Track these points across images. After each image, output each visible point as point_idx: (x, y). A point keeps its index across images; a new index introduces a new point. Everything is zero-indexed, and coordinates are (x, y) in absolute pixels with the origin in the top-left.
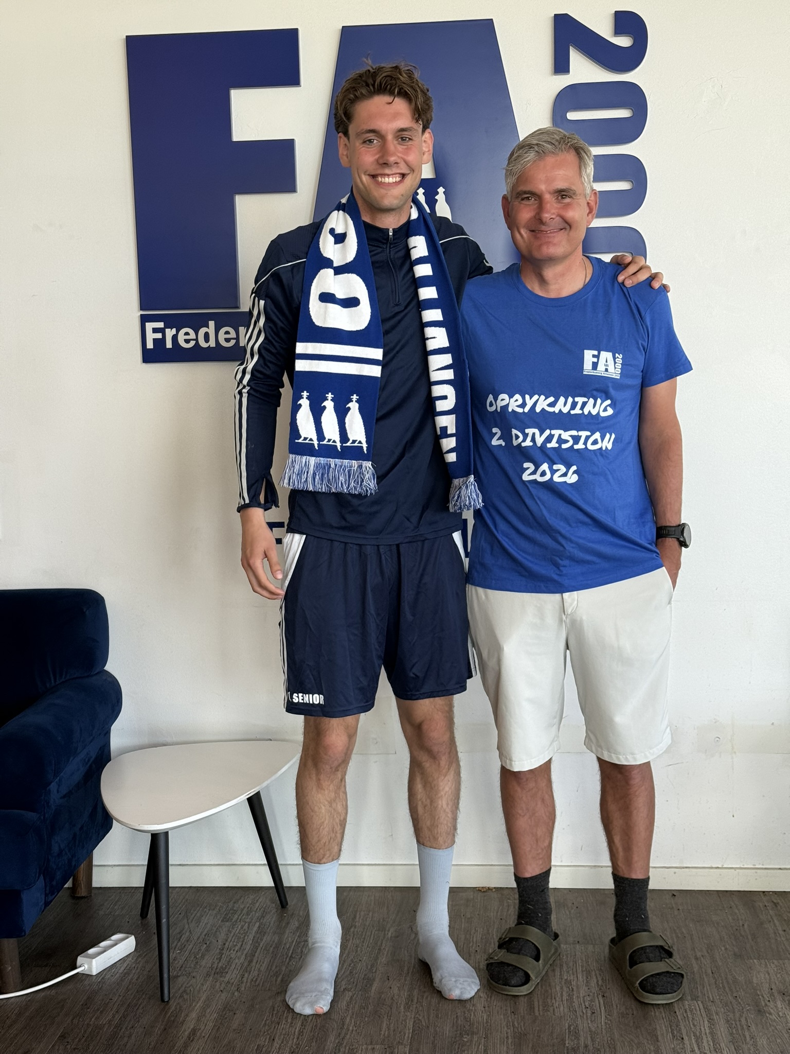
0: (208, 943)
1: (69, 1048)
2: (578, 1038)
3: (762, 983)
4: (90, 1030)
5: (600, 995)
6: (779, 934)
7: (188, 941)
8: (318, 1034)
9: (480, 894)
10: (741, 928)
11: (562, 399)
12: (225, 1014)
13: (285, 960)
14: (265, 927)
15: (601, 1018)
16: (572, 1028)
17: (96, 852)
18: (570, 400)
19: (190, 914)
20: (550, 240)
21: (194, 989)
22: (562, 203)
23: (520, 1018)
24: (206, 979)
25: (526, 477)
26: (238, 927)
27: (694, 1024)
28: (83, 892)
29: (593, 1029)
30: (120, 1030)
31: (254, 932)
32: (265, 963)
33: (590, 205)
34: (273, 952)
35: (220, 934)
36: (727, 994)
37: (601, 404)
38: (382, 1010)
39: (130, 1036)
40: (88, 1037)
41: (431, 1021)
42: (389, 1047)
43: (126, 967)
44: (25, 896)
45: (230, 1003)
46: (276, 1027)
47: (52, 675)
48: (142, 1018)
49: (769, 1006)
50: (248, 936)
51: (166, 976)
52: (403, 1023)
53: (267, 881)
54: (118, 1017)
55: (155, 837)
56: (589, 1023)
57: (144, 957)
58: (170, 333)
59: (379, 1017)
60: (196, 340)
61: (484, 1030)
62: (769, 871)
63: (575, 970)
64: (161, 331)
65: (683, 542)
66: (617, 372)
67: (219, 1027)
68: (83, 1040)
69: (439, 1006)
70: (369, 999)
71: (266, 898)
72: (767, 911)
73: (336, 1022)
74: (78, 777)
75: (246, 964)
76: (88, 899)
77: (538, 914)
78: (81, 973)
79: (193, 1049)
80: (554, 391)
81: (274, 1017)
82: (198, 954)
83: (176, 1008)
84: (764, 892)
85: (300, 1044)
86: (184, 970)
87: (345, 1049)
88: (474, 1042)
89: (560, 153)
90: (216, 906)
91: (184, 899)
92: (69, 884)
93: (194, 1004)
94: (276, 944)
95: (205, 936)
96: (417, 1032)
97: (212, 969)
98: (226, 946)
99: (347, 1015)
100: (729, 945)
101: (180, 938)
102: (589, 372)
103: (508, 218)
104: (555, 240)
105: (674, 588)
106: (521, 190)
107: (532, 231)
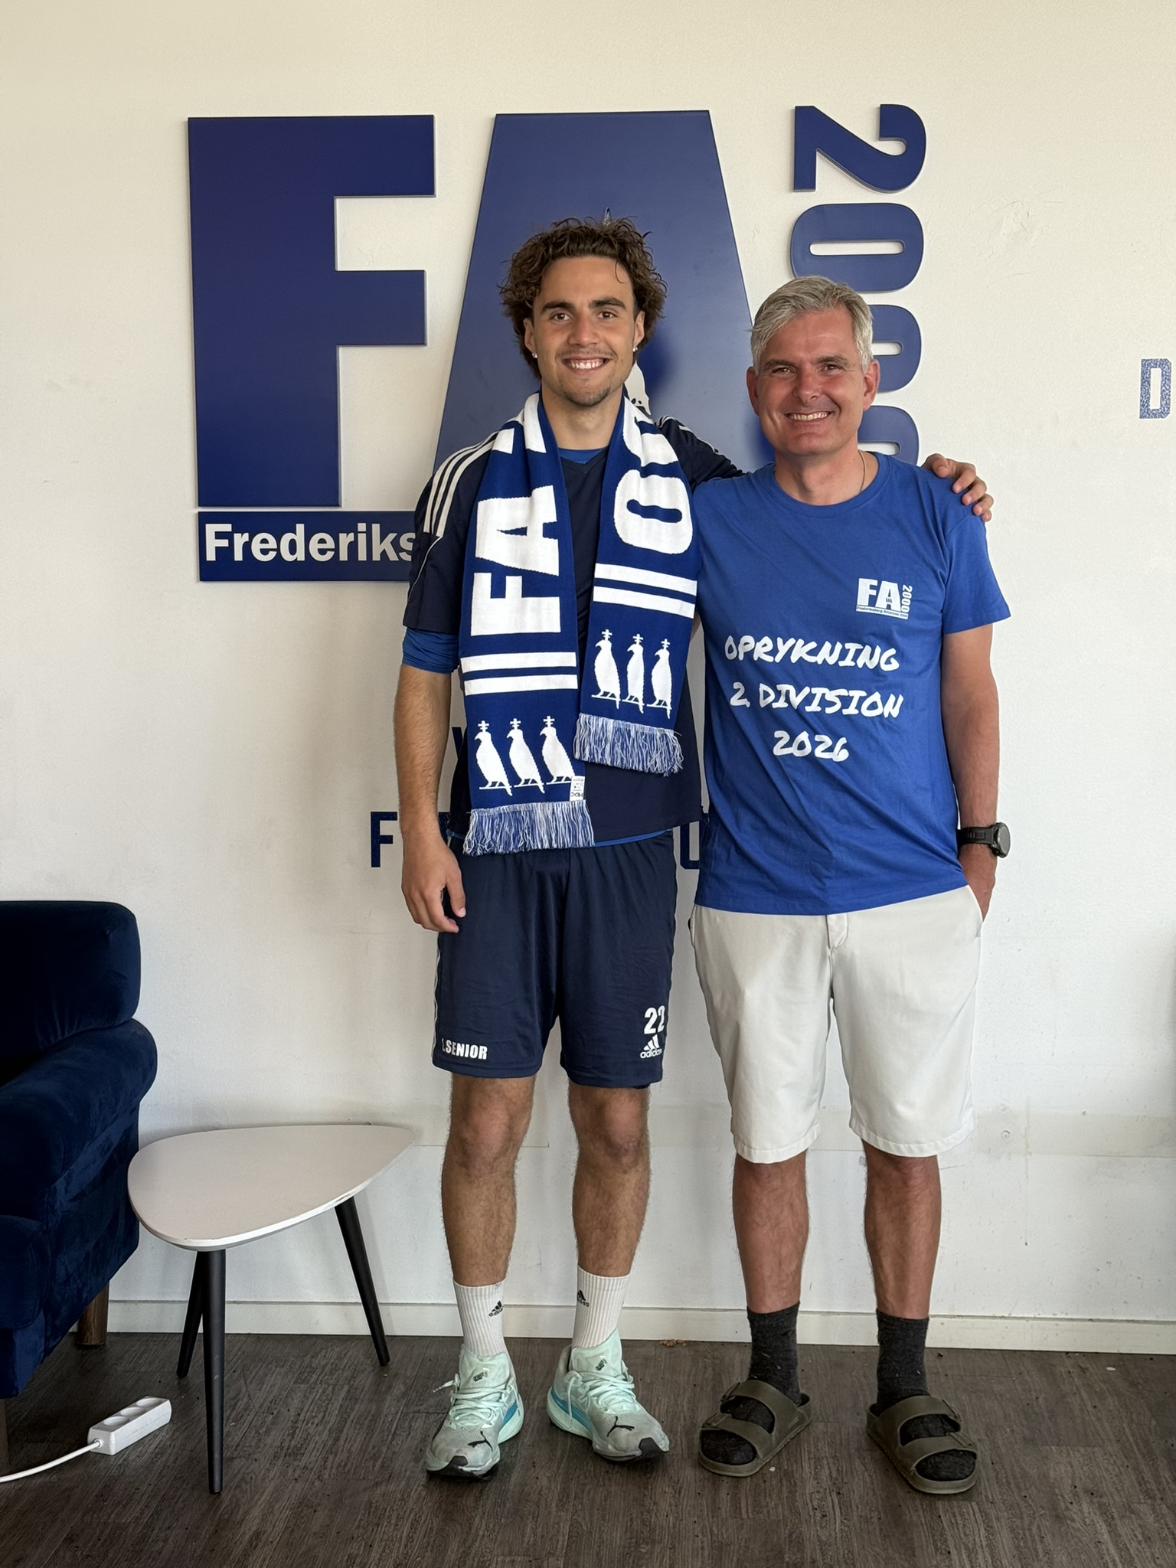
0: (275, 1413)
1: (79, 1555)
2: (801, 1550)
3: (1062, 1478)
4: (108, 1531)
5: (834, 1493)
6: (1087, 1410)
7: (246, 1410)
8: (434, 1541)
9: (665, 1350)
10: (1035, 1403)
11: (827, 646)
12: (301, 1512)
13: (385, 1438)
14: (357, 1392)
15: (835, 1523)
16: (794, 1537)
17: (113, 1284)
18: (839, 646)
19: (248, 1372)
20: (809, 430)
21: (256, 1477)
22: (828, 376)
23: (720, 1522)
24: (273, 1462)
25: (778, 751)
26: (318, 1391)
27: (965, 1534)
28: (93, 1339)
29: (824, 1538)
30: (152, 1531)
31: (341, 1399)
32: (358, 1442)
33: (868, 381)
34: (369, 1426)
35: (293, 1399)
36: (1013, 1492)
37: (881, 654)
38: (525, 1509)
39: (166, 1541)
40: (105, 1541)
41: (595, 1524)
42: (536, 1559)
43: (159, 1444)
44: (19, 1339)
45: (309, 1496)
46: (375, 1530)
47: (58, 1025)
48: (182, 1514)
49: (1071, 1510)
50: (332, 1404)
51: (217, 1456)
52: (556, 1526)
53: (360, 1326)
54: (148, 1513)
55: (203, 1259)
56: (817, 1531)
57: (184, 1430)
58: (240, 539)
59: (522, 1518)
60: (278, 550)
61: (670, 1538)
62: (1074, 1323)
63: (798, 1456)
64: (228, 536)
65: (997, 850)
66: (903, 610)
67: (293, 1529)
68: (99, 1545)
69: (606, 1504)
70: (507, 1493)
71: (359, 1351)
72: (1071, 1379)
73: (460, 1524)
74: (94, 1172)
75: (330, 1443)
76: (101, 1350)
77: (776, 1367)
78: (93, 1452)
79: (256, 1559)
80: (818, 635)
81: (372, 1516)
82: (261, 1428)
83: (231, 1503)
84: (1067, 1353)
85: (409, 1554)
86: (241, 1450)
87: (474, 1560)
88: (656, 1555)
89: (826, 309)
90: (286, 1361)
91: (239, 1350)
92: (74, 1328)
93: (256, 1497)
94: (373, 1415)
95: (271, 1403)
96: (574, 1539)
97: (282, 1449)
98: (302, 1417)
99: (476, 1515)
100: (1017, 1426)
101: (236, 1404)
102: (864, 609)
103: (755, 398)
104: (819, 429)
105: (984, 917)
106: (772, 360)
107: (788, 415)
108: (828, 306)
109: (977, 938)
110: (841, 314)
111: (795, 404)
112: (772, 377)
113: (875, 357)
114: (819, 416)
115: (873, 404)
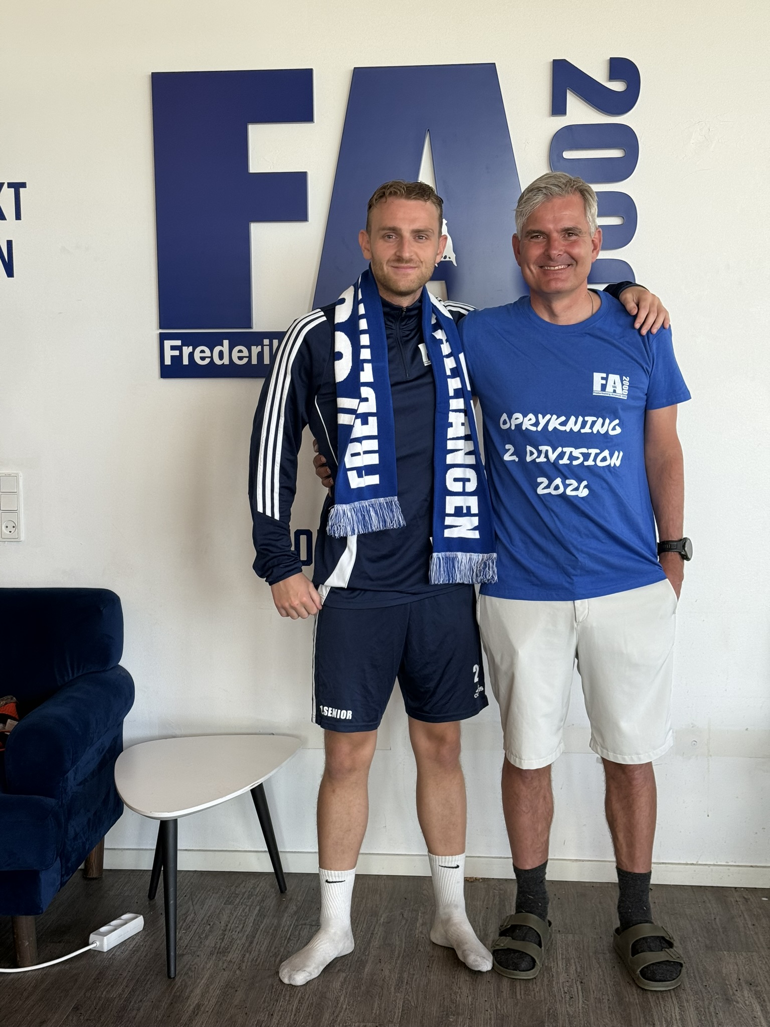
0: (211, 925)
1: (82, 1019)
2: (556, 1021)
3: (730, 973)
4: (101, 1002)
5: (579, 982)
6: (749, 928)
7: (193, 922)
8: (314, 1011)
10: (713, 922)
11: (573, 419)
12: (227, 991)
13: (283, 942)
14: (265, 910)
15: (579, 1002)
16: (551, 1012)
17: (108, 837)
18: (580, 419)
19: (194, 897)
20: (556, 276)
21: (198, 967)
22: (569, 241)
23: (502, 1001)
24: (210, 957)
25: (540, 491)
26: (239, 910)
27: (665, 1011)
28: (94, 874)
29: (571, 1013)
30: (130, 1003)
31: (254, 915)
32: (265, 944)
33: (594, 242)
34: (272, 934)
35: (223, 915)
36: (698, 983)
37: (609, 424)
38: (374, 991)
39: (139, 1010)
40: (99, 1009)
41: (419, 1002)
43: (135, 945)
44: (43, 876)
45: (232, 981)
46: (275, 1004)
47: (70, 670)
48: (150, 992)
49: (737, 995)
50: (249, 918)
51: (172, 954)
52: (394, 1003)
53: (267, 866)
54: (128, 991)
55: (164, 824)
56: (567, 1008)
57: (152, 936)
58: (187, 350)
59: (371, 997)
60: (211, 357)
61: (469, 1012)
62: (741, 868)
63: (555, 957)
64: (179, 348)
65: (684, 555)
66: (624, 393)
67: (221, 1003)
68: (95, 1011)
69: (427, 988)
70: (362, 980)
71: (266, 883)
72: (738, 906)
73: (330, 1000)
74: (93, 766)
75: (247, 945)
76: (99, 881)
77: (537, 904)
78: (93, 950)
79: (197, 1022)
80: (566, 412)
81: (273, 995)
82: (202, 933)
83: (182, 985)
84: (736, 888)
85: (297, 1020)
86: (189, 949)
88: (459, 1023)
89: (566, 195)
90: (219, 889)
91: (189, 882)
92: (82, 866)
93: (198, 981)
94: (275, 927)
95: (209, 917)
96: (406, 1011)
97: (215, 949)
98: (228, 927)
99: (341, 994)
100: (701, 938)
101: (186, 918)
102: (598, 393)
103: (518, 255)
104: (563, 276)
105: (678, 598)
106: (531, 230)
107: (541, 267)
108: (568, 193)
109: (674, 615)
110: (576, 198)
111: (546, 259)
112: (530, 241)
113: (600, 226)
114: (563, 267)
115: (598, 258)
